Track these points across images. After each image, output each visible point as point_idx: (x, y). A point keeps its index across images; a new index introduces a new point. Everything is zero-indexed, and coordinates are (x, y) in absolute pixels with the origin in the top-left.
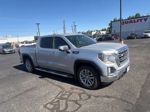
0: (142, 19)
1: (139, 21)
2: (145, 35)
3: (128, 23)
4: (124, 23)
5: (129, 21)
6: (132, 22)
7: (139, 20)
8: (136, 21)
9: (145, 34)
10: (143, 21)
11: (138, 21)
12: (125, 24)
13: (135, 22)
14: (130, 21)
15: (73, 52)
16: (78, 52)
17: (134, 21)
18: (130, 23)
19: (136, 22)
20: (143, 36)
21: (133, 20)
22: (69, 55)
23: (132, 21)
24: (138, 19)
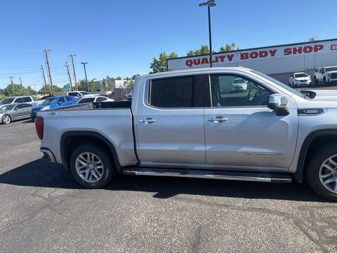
0: (224, 57)
1: (220, 60)
2: (237, 87)
4: (191, 63)
5: (201, 58)
6: (207, 62)
7: (220, 57)
8: (214, 59)
9: (235, 85)
10: (226, 59)
11: (217, 61)
12: (193, 65)
14: (203, 59)
15: (300, 112)
16: (320, 111)
18: (202, 63)
19: (214, 62)
20: (234, 89)
21: (208, 57)
22: (284, 119)
23: (206, 59)
24: (217, 55)
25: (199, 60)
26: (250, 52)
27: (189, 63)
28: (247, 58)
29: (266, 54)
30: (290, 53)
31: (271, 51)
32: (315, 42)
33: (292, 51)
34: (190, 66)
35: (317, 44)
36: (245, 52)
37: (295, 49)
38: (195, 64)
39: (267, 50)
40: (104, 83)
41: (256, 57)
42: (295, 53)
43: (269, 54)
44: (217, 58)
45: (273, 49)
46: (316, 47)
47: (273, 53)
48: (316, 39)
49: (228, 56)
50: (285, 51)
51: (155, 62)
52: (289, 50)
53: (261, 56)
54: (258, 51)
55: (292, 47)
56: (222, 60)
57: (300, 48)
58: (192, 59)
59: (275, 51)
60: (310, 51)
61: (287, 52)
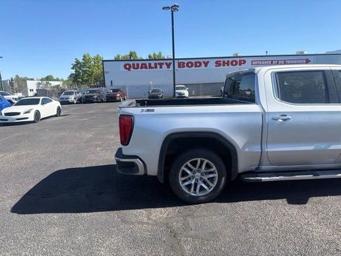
0: (163, 64)
1: (158, 66)
2: (180, 94)
3: (137, 68)
4: (130, 67)
5: (140, 63)
6: (146, 68)
7: (159, 64)
8: (153, 65)
9: (178, 91)
10: (164, 66)
11: (156, 67)
12: (132, 69)
13: (150, 67)
14: (142, 64)
17: (150, 64)
18: (142, 68)
19: (153, 68)
20: (177, 95)
21: (147, 63)
23: (145, 64)
24: (156, 62)
25: (138, 64)
26: (186, 62)
27: (128, 67)
28: (184, 67)
29: (200, 64)
30: (220, 65)
31: (204, 62)
32: (239, 57)
33: (222, 63)
34: (129, 69)
35: (242, 59)
36: (182, 61)
37: (224, 62)
38: (134, 68)
39: (201, 61)
40: (11, 83)
41: (192, 66)
42: (224, 65)
43: (203, 65)
44: (156, 64)
45: (206, 60)
46: (240, 61)
47: (206, 64)
48: (239, 55)
49: (166, 64)
50: (216, 63)
51: (78, 62)
52: (219, 62)
53: (196, 66)
54: (193, 61)
55: (222, 60)
56: (161, 67)
57: (228, 61)
58: (131, 63)
59: (208, 62)
60: (236, 65)
61: (218, 64)
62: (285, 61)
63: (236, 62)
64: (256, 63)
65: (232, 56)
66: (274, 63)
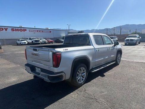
29: (3, 29)
30: (14, 31)
31: (5, 29)
33: (15, 30)
35: (24, 29)
37: (16, 29)
39: (3, 28)
42: (16, 31)
45: (6, 28)
46: (24, 30)
47: (6, 30)
48: (23, 27)
52: (13, 29)
57: (18, 29)
59: (7, 29)
60: (22, 31)
61: (13, 30)
62: (42, 31)
63: (22, 30)
64: (31, 31)
65: (19, 27)
66: (38, 31)
